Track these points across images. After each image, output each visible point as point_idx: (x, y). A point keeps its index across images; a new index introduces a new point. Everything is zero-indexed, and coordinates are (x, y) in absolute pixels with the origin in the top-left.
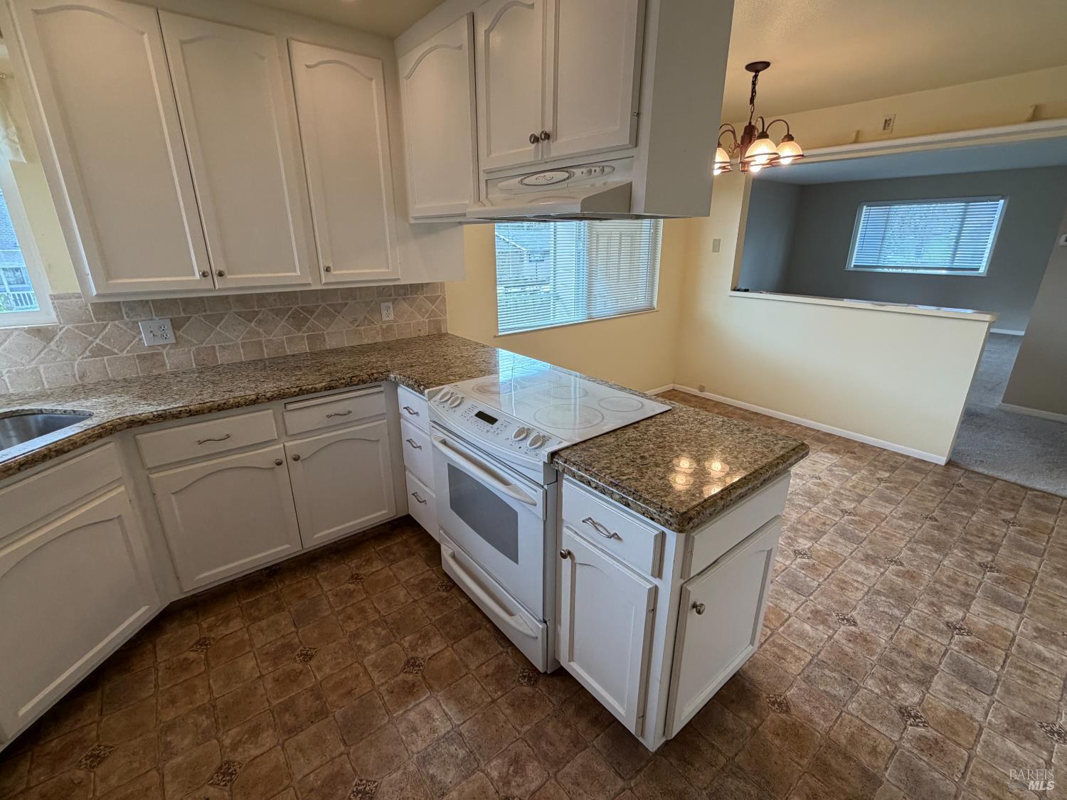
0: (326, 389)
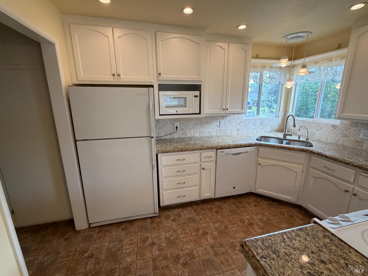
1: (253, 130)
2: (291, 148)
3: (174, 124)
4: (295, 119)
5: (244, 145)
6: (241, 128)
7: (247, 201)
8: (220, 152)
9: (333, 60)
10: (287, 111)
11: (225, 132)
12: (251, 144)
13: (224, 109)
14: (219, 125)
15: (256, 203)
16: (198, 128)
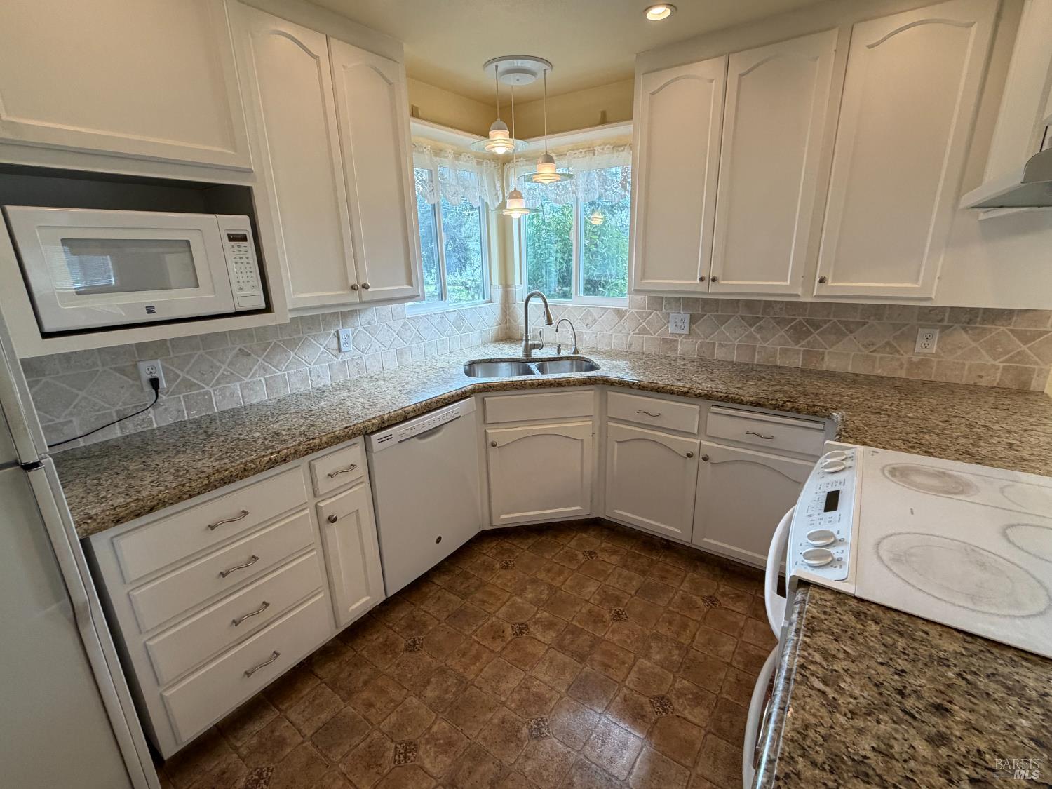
0: (752, 404)
1: (439, 347)
2: (563, 381)
3: (135, 366)
4: (548, 304)
5: (445, 399)
6: (407, 346)
7: (479, 562)
8: (380, 441)
9: (596, 152)
10: (510, 283)
11: (362, 368)
12: (463, 390)
13: (354, 288)
14: (335, 345)
15: (506, 559)
16: (256, 367)
